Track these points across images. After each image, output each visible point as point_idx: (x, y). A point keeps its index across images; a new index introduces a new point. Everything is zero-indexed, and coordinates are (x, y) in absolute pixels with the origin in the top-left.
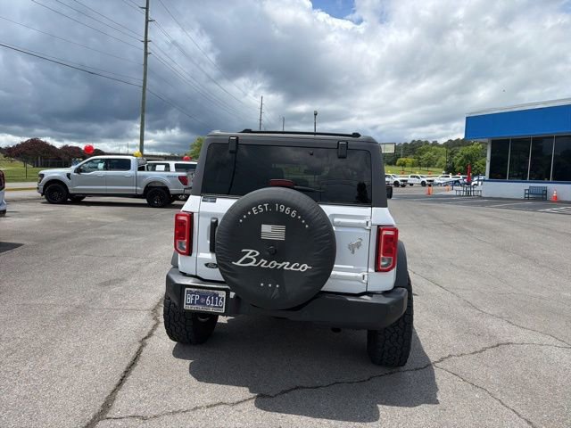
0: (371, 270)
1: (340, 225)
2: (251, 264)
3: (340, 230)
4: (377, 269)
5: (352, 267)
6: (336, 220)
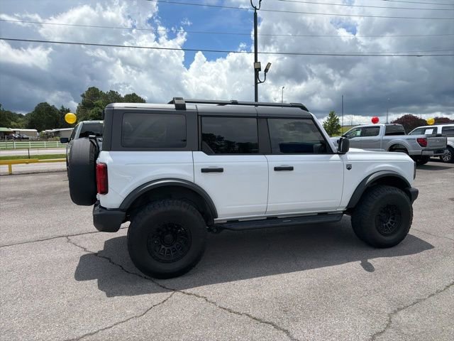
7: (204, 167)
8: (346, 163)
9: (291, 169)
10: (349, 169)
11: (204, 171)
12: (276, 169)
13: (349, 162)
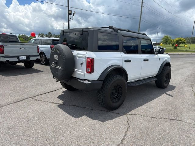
0: (86, 72)
1: (79, 57)
2: (53, 66)
3: (79, 59)
4: (87, 72)
5: (81, 71)
6: (78, 55)
7: (125, 60)
9: (148, 60)
10: (159, 60)
12: (144, 60)
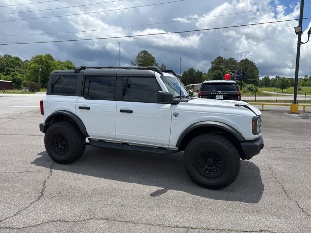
7: (80, 106)
8: (174, 111)
9: (131, 112)
10: (176, 116)
11: (80, 108)
12: (121, 111)
13: (177, 111)
